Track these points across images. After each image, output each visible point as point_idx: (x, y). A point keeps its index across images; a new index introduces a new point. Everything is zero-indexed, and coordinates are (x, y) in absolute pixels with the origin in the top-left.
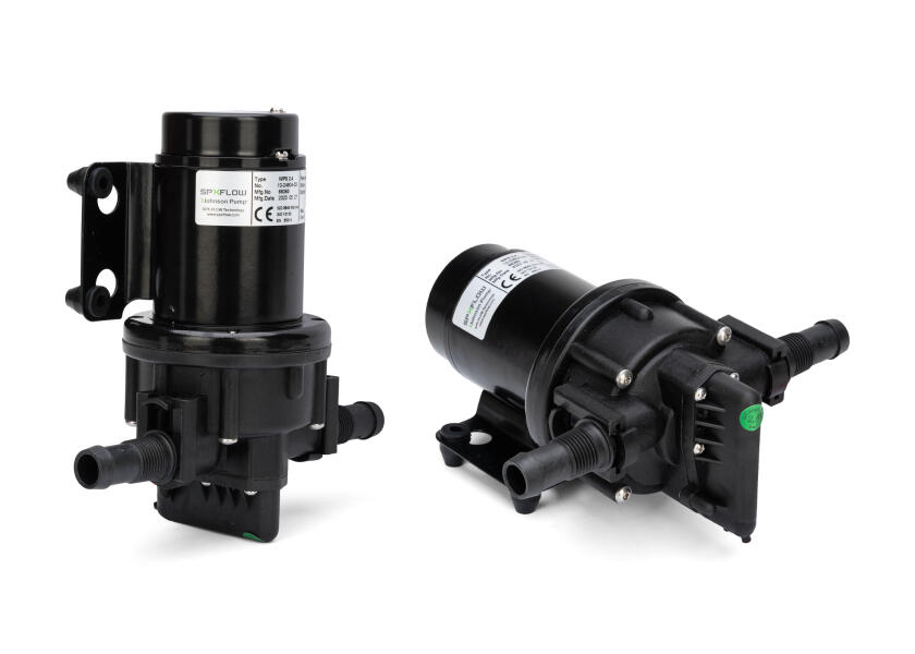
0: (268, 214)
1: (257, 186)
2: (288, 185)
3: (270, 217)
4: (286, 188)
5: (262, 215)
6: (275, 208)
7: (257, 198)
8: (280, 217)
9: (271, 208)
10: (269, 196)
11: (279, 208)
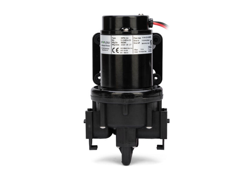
0: (117, 50)
1: (113, 40)
2: (126, 40)
3: (117, 51)
4: (125, 41)
5: (115, 50)
6: (120, 48)
7: (113, 45)
8: (122, 52)
9: (118, 48)
10: (117, 44)
11: (121, 48)
